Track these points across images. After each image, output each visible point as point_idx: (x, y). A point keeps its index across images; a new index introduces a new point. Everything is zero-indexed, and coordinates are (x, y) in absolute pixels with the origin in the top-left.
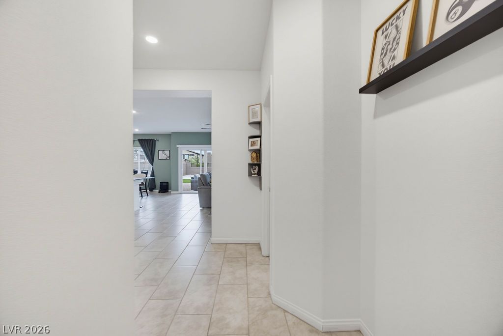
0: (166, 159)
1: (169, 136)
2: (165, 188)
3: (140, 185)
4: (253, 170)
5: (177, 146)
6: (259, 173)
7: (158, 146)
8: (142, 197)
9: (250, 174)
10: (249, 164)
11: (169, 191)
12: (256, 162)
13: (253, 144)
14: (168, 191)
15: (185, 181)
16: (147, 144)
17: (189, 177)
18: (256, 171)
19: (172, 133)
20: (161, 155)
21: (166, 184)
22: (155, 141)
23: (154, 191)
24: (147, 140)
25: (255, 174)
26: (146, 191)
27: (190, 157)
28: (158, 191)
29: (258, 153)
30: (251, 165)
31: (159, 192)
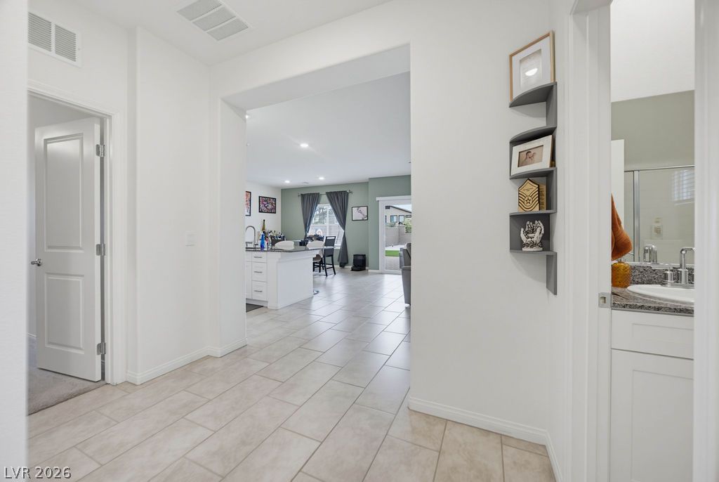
0: (363, 220)
1: (364, 185)
2: (360, 264)
3: (314, 259)
4: (527, 233)
5: (377, 199)
6: (546, 241)
7: (353, 200)
8: (327, 275)
9: (517, 245)
10: (513, 217)
11: (367, 268)
12: (536, 210)
13: (526, 158)
14: (365, 269)
15: (389, 254)
16: (337, 198)
17: (397, 248)
18: (537, 237)
19: (370, 179)
20: (355, 214)
21: (361, 258)
22: (348, 194)
23: (346, 267)
24: (336, 193)
25: (533, 245)
26: (333, 267)
27: (407, 219)
28: (350, 267)
29: (545, 181)
30: (519, 220)
31: (352, 270)
